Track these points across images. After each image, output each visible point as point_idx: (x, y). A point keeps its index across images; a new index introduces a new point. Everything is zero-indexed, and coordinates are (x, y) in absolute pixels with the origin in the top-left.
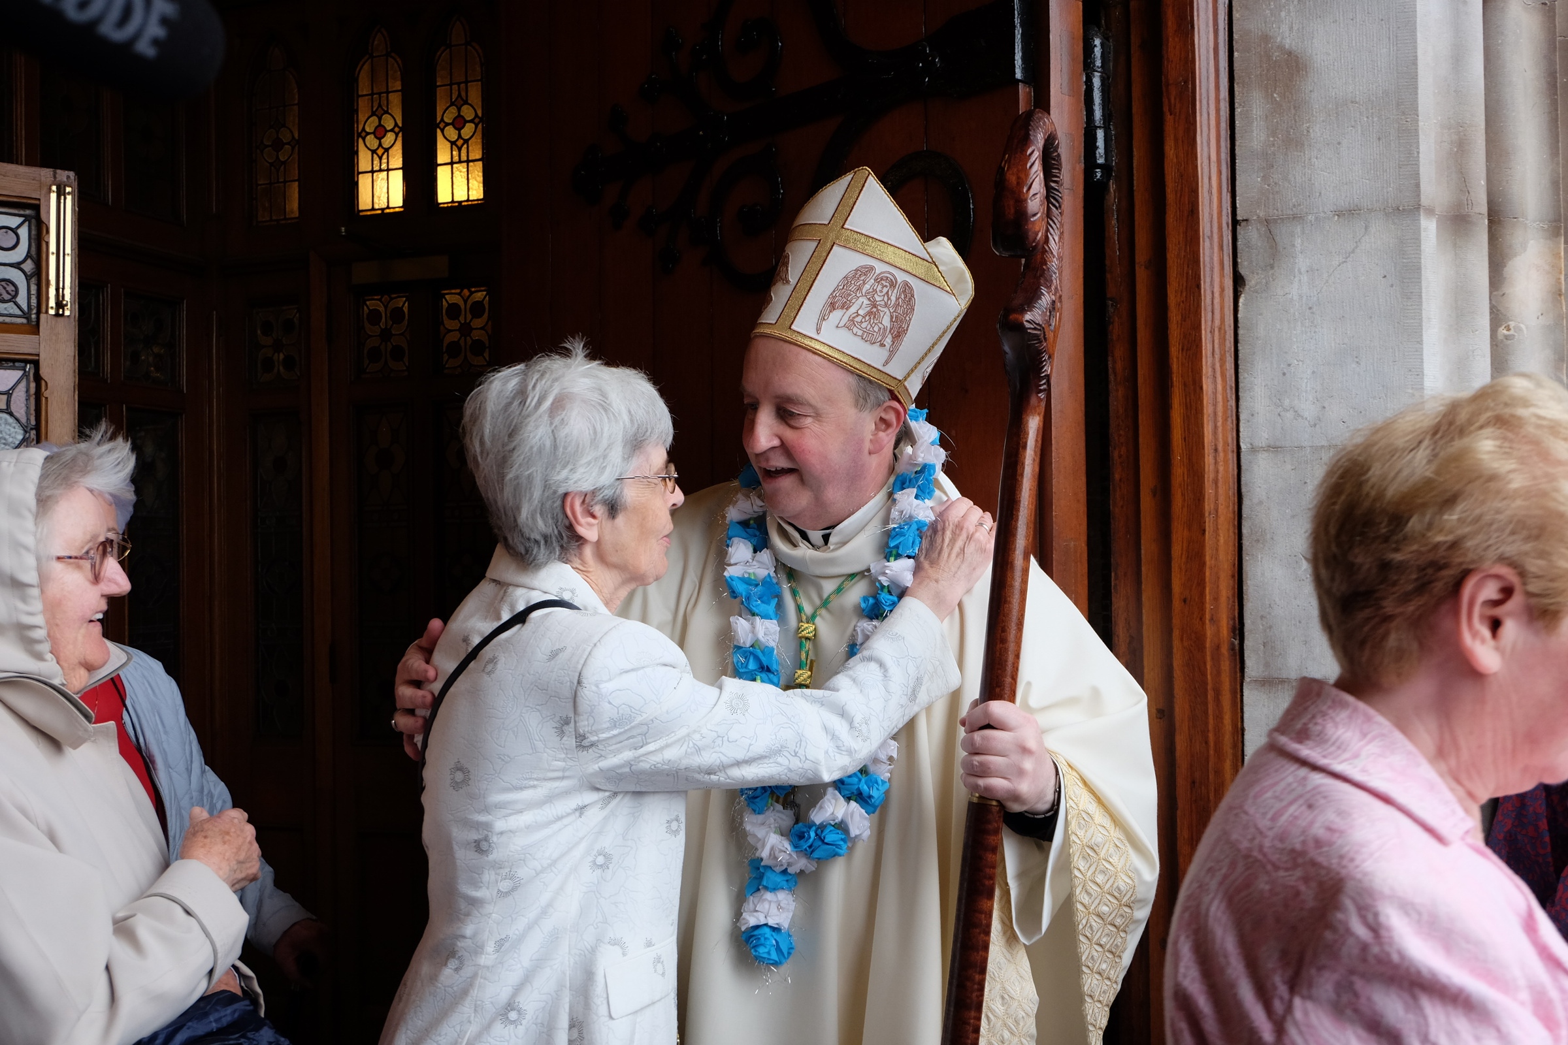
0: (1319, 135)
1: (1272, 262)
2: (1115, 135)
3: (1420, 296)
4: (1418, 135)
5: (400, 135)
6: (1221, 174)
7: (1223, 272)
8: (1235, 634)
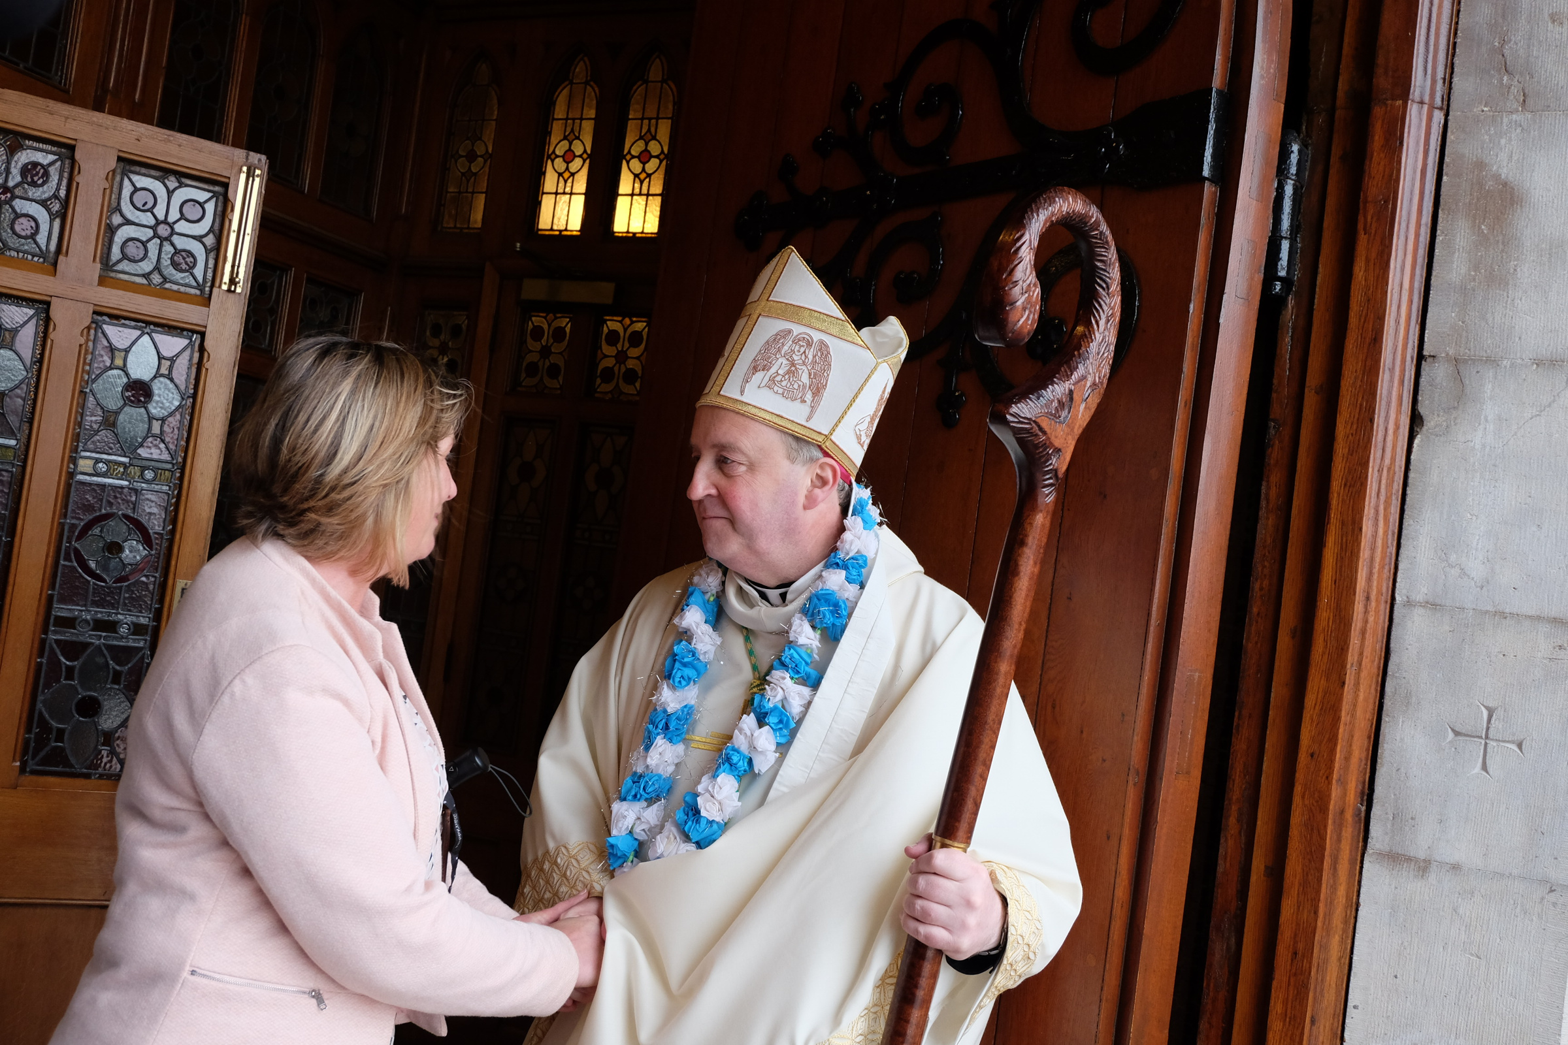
0: (1527, 275)
1: (1456, 405)
2: (1301, 248)
5: (588, 161)
7: (1401, 409)
8: (1362, 800)
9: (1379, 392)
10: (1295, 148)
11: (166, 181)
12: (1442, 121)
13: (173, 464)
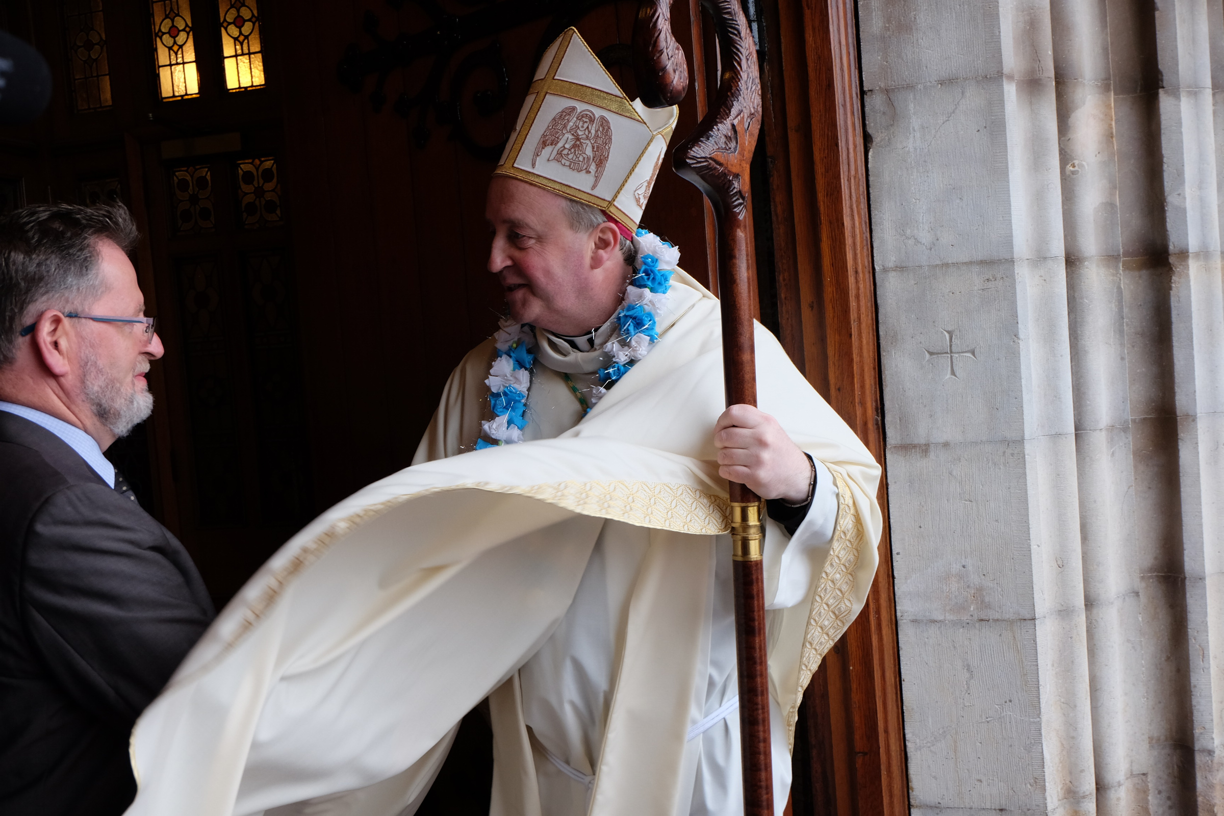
0: (923, 21)
1: (892, 122)
2: (766, 26)
3: (1006, 146)
4: (999, 18)
5: (191, 33)
6: (849, 55)
7: (855, 133)
8: (877, 413)
9: (838, 123)
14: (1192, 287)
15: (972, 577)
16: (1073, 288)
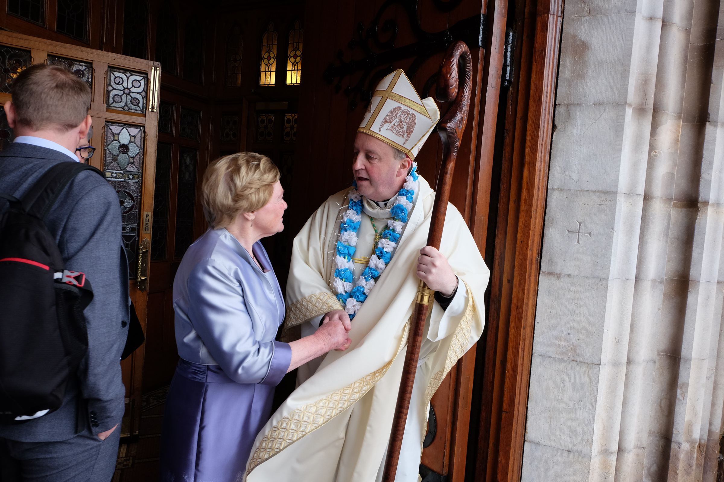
0: (591, 74)
1: (568, 120)
2: (514, 69)
3: (622, 137)
4: (629, 76)
5: (276, 60)
6: (552, 87)
7: (549, 123)
8: (538, 255)
9: (541, 117)
10: (511, 34)
11: (126, 74)
12: (561, 21)
13: (139, 173)
14: (708, 220)
15: (572, 340)
16: (646, 211)
